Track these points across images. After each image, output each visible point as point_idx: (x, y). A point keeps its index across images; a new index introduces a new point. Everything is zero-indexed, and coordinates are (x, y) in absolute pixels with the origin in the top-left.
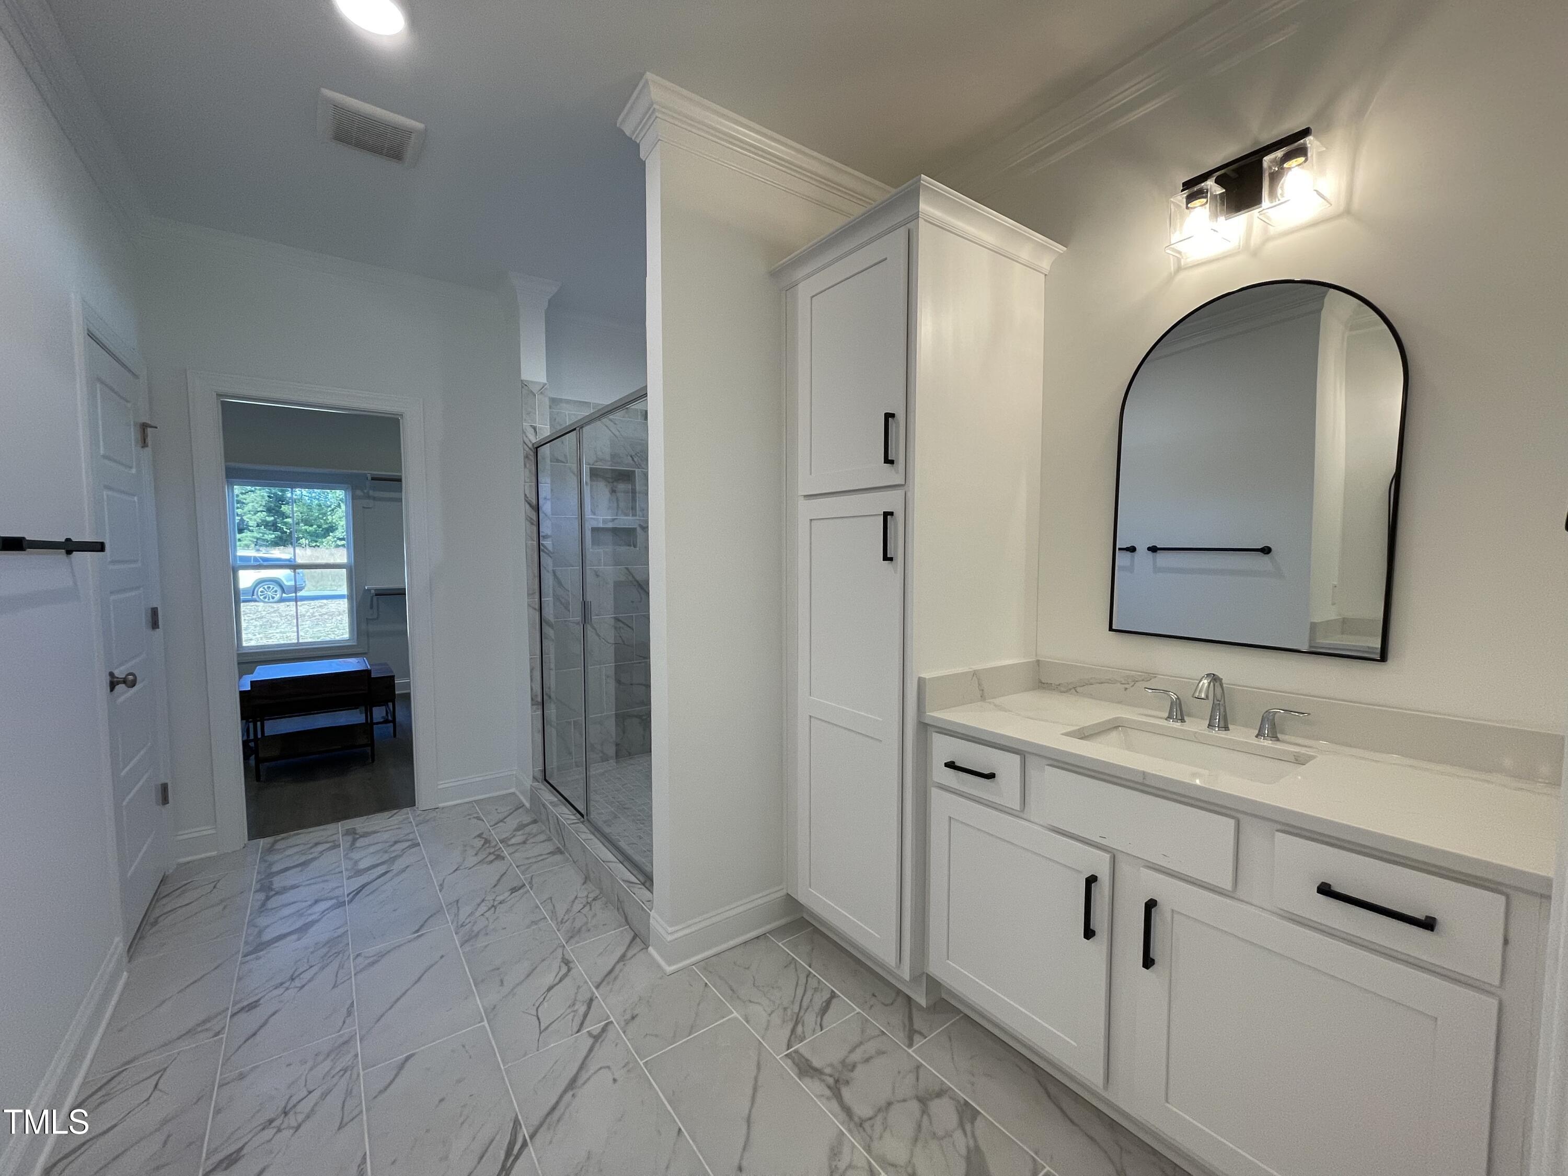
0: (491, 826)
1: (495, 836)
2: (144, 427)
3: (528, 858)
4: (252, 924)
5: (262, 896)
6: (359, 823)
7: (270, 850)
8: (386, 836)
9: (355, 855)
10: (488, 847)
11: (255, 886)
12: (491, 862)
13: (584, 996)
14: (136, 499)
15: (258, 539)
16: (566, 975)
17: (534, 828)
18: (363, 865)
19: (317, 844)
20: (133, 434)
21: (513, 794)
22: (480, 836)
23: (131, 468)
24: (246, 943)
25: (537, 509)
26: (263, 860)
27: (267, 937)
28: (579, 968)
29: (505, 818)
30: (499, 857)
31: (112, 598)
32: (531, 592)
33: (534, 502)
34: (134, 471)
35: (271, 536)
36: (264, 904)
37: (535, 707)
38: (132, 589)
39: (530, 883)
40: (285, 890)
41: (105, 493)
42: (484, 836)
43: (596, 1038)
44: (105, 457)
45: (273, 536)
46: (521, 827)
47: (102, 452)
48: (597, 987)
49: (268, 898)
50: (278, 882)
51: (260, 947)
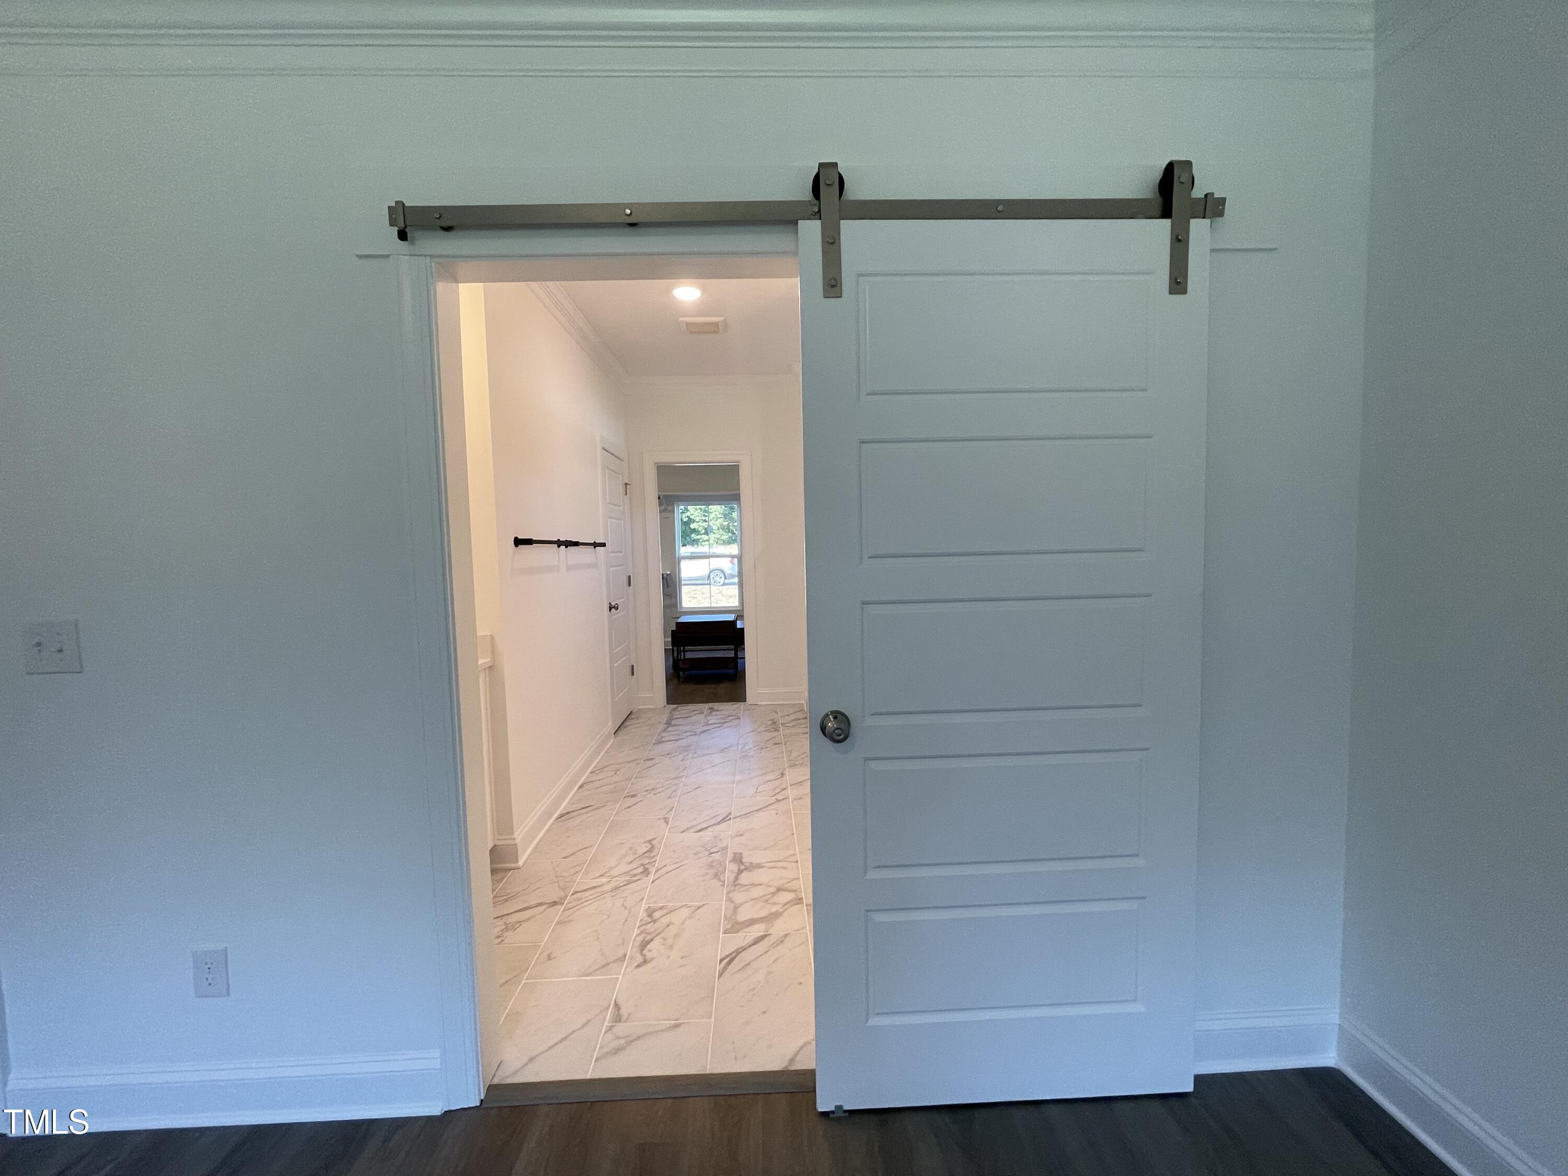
2: (626, 484)
4: (659, 734)
5: (666, 726)
6: (716, 705)
7: (675, 709)
8: (727, 712)
9: (709, 718)
11: (665, 721)
13: (783, 786)
14: (622, 521)
15: (718, 539)
16: (779, 778)
18: (711, 722)
19: (694, 711)
20: (621, 489)
23: (620, 506)
24: (655, 740)
26: (671, 713)
27: (663, 740)
28: (787, 777)
31: (612, 569)
34: (621, 508)
35: (725, 537)
36: (666, 728)
38: (620, 566)
39: (785, 744)
40: (675, 725)
41: (609, 520)
43: (778, 801)
44: (609, 503)
45: (727, 537)
47: (608, 501)
48: (791, 785)
49: (669, 727)
50: (673, 722)
51: (659, 742)
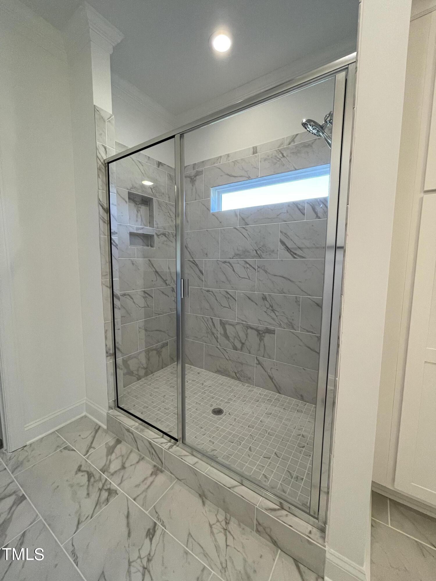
0: (84, 456)
1: (95, 467)
3: (137, 486)
10: (95, 482)
12: (107, 500)
17: (122, 449)
21: (85, 417)
22: (79, 470)
25: (108, 211)
29: (92, 443)
30: (111, 492)
32: (104, 274)
33: (106, 206)
37: (109, 358)
42: (83, 468)
46: (111, 450)
